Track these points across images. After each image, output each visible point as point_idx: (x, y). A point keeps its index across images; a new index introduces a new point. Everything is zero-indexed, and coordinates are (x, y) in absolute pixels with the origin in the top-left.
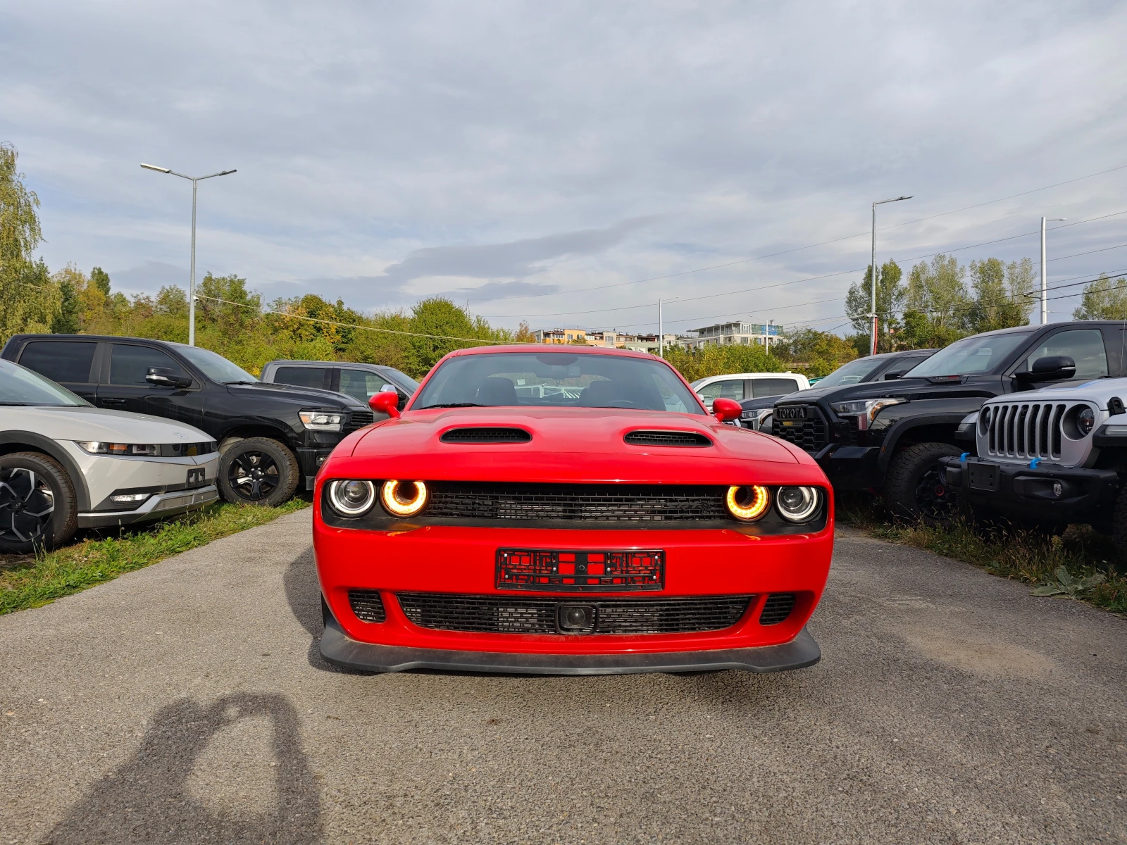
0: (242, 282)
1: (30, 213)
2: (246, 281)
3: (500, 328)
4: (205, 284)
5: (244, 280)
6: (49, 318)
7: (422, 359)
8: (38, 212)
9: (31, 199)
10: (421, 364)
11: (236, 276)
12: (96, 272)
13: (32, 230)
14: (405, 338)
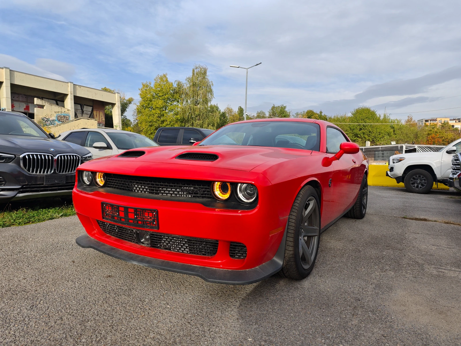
0: (285, 107)
1: (211, 88)
2: (287, 107)
3: (395, 119)
4: (272, 109)
5: (286, 106)
6: (216, 125)
7: (354, 135)
8: (212, 88)
9: (211, 84)
10: (353, 137)
11: (283, 105)
12: (240, 108)
13: (211, 94)
14: (346, 125)
